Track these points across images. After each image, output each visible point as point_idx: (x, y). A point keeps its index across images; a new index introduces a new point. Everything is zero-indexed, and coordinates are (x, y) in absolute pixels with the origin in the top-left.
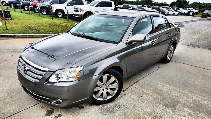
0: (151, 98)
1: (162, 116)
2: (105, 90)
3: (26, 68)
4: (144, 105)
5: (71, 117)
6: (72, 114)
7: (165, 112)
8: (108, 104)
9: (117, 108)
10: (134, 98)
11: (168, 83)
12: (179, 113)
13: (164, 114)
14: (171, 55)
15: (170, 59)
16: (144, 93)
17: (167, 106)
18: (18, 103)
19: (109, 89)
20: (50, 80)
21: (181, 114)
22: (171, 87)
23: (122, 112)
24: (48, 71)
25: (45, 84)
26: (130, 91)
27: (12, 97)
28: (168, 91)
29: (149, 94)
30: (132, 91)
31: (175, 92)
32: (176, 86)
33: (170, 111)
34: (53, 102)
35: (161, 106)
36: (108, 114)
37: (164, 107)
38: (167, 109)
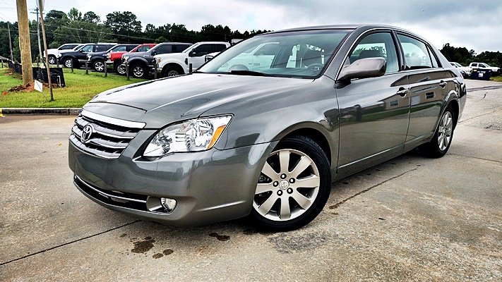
0: (409, 223)
1: (446, 258)
2: (285, 192)
3: (91, 130)
4: (388, 236)
5: (198, 255)
6: (200, 250)
7: (451, 251)
8: (294, 232)
9: (317, 241)
10: (362, 220)
11: (448, 195)
12: (490, 253)
13: (450, 255)
14: (448, 138)
15: (445, 148)
16: (387, 212)
17: (454, 238)
18: (64, 228)
19: (295, 190)
20: (146, 153)
21: (495, 254)
22: (458, 202)
23: (332, 248)
24: (143, 129)
25: (133, 160)
26: (348, 208)
27: (51, 215)
28: (451, 208)
29: (400, 215)
30: (355, 209)
31: (471, 212)
32: (471, 201)
33: (465, 249)
34: (151, 210)
35: (437, 237)
36: (294, 251)
37: (445, 239)
38: (455, 245)
